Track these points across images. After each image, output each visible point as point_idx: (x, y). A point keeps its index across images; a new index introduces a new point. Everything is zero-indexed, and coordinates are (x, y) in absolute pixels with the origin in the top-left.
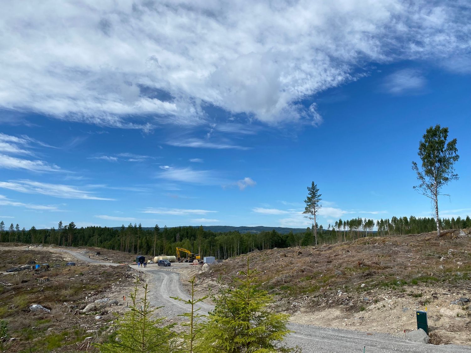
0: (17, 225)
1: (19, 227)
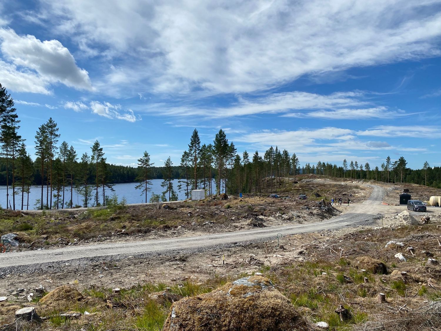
0: (356, 162)
1: (358, 164)
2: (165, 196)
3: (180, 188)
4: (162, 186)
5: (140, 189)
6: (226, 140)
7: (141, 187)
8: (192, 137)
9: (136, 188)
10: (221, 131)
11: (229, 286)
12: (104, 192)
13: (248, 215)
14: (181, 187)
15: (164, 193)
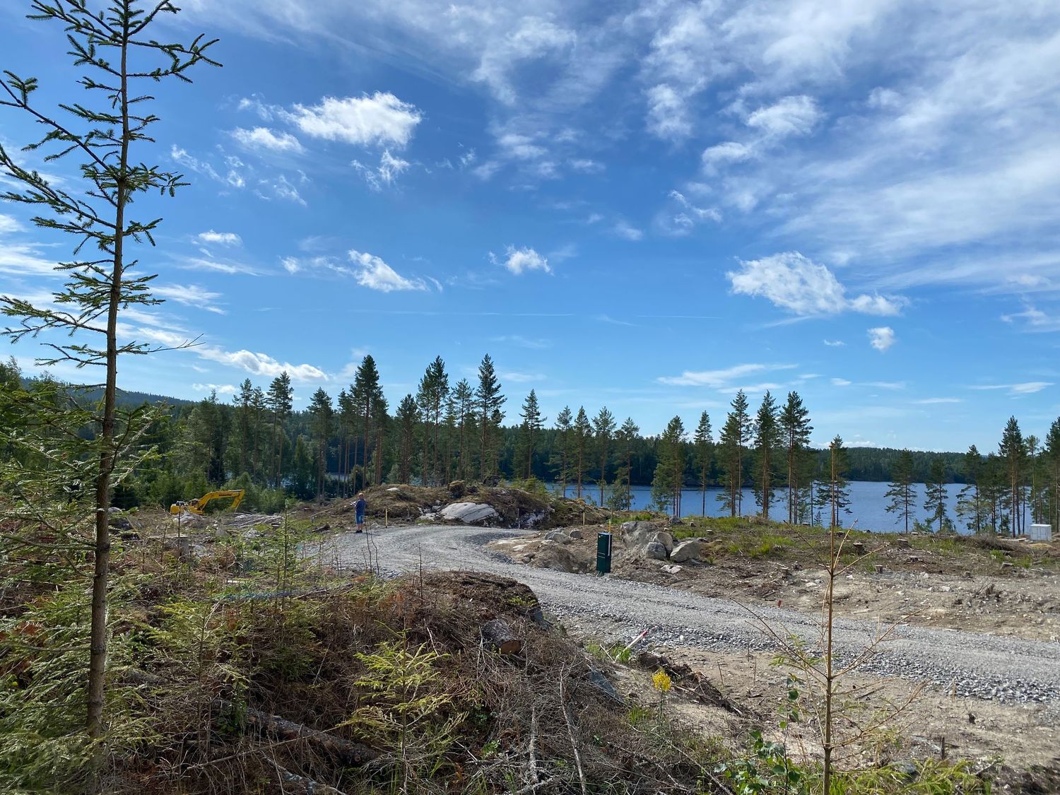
4: (925, 508)
7: (895, 510)
8: (1006, 430)
15: (929, 521)
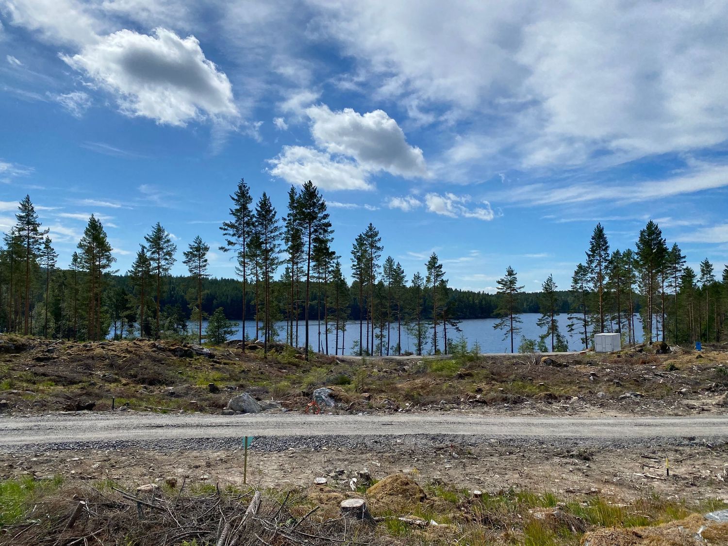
2: (544, 343)
3: (572, 330)
4: (538, 325)
5: (501, 329)
6: (662, 239)
7: (503, 327)
8: (592, 239)
9: (495, 327)
10: (650, 225)
11: (697, 522)
12: (445, 333)
13: (717, 386)
14: (573, 327)
15: (543, 338)
